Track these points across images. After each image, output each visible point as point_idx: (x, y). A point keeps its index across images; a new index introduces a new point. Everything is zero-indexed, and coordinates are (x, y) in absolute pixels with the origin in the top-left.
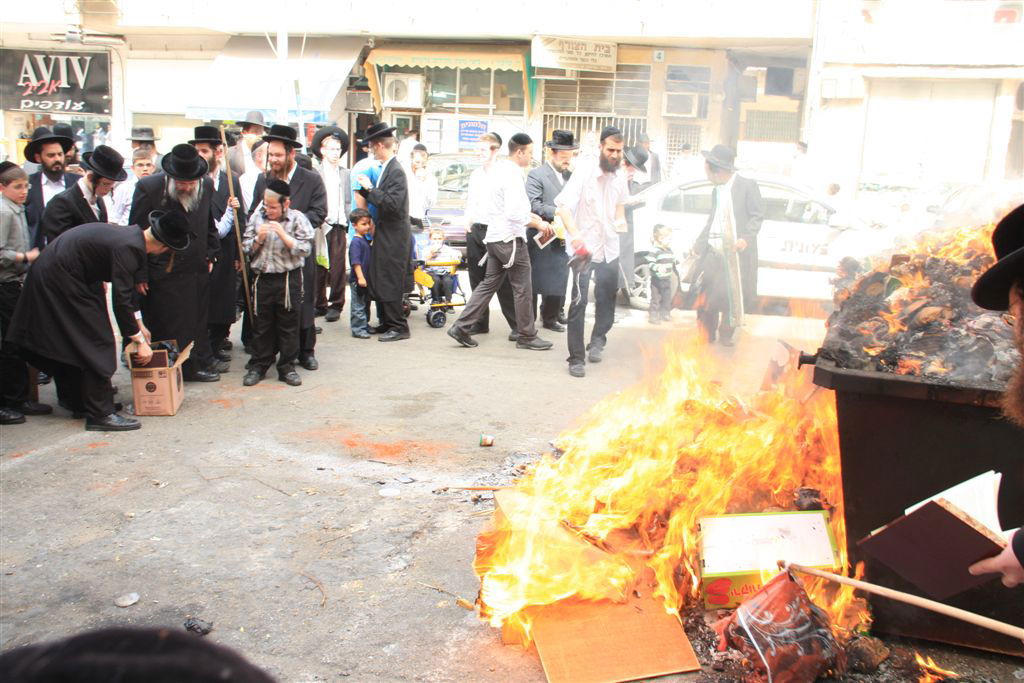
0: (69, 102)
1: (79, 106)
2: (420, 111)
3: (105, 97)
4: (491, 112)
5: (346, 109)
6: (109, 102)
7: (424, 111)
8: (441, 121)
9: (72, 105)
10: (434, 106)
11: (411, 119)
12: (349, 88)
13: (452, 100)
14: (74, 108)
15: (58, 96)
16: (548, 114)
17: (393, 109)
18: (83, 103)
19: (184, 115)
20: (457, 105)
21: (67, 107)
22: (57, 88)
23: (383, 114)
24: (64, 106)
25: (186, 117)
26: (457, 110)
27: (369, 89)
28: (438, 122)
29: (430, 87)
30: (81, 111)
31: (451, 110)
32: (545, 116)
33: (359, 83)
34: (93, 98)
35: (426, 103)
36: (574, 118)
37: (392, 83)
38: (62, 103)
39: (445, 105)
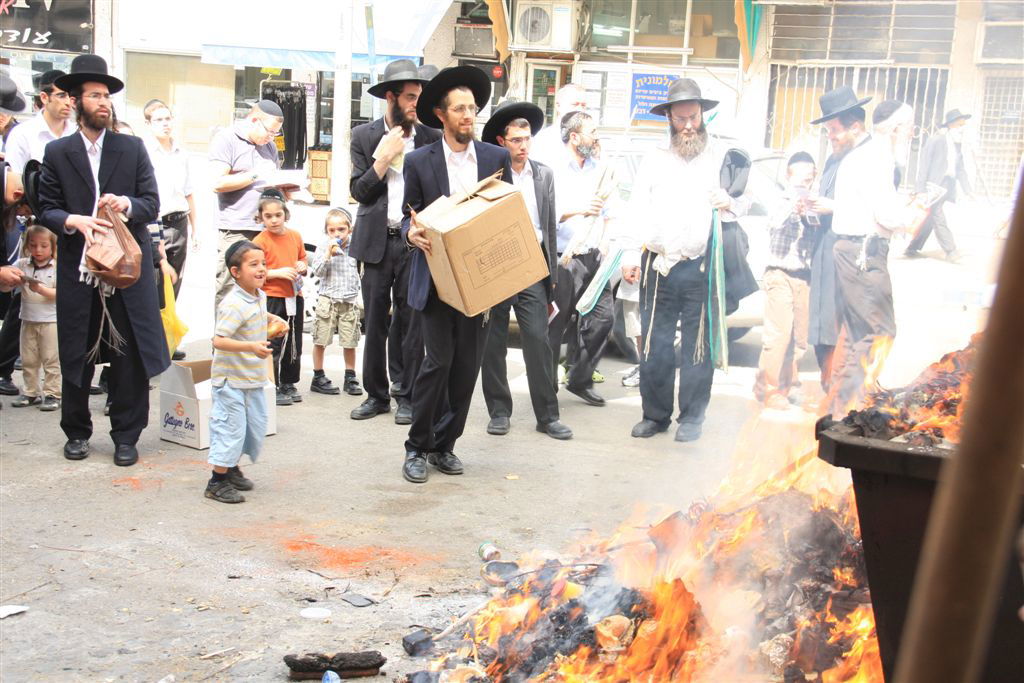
0: (28, 31)
1: (43, 38)
2: (571, 58)
3: (84, 25)
4: (685, 59)
5: (454, 54)
6: (91, 33)
7: (577, 57)
8: (605, 74)
9: (32, 36)
10: (594, 50)
11: (558, 71)
12: (459, 20)
13: (623, 41)
14: (35, 41)
15: (12, 21)
16: (779, 63)
17: (529, 55)
18: (49, 34)
19: (200, 58)
20: (631, 49)
21: (25, 40)
22: (10, 7)
23: (513, 62)
24: (20, 38)
25: (202, 61)
26: (630, 57)
27: (491, 23)
28: (600, 76)
29: (588, 19)
30: (45, 46)
31: (621, 57)
32: (774, 67)
33: (475, 12)
34: (67, 27)
35: (580, 44)
36: (821, 70)
37: (526, 13)
38: (18, 33)
39: (611, 48)
